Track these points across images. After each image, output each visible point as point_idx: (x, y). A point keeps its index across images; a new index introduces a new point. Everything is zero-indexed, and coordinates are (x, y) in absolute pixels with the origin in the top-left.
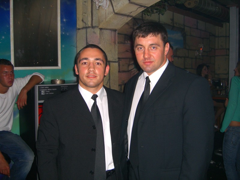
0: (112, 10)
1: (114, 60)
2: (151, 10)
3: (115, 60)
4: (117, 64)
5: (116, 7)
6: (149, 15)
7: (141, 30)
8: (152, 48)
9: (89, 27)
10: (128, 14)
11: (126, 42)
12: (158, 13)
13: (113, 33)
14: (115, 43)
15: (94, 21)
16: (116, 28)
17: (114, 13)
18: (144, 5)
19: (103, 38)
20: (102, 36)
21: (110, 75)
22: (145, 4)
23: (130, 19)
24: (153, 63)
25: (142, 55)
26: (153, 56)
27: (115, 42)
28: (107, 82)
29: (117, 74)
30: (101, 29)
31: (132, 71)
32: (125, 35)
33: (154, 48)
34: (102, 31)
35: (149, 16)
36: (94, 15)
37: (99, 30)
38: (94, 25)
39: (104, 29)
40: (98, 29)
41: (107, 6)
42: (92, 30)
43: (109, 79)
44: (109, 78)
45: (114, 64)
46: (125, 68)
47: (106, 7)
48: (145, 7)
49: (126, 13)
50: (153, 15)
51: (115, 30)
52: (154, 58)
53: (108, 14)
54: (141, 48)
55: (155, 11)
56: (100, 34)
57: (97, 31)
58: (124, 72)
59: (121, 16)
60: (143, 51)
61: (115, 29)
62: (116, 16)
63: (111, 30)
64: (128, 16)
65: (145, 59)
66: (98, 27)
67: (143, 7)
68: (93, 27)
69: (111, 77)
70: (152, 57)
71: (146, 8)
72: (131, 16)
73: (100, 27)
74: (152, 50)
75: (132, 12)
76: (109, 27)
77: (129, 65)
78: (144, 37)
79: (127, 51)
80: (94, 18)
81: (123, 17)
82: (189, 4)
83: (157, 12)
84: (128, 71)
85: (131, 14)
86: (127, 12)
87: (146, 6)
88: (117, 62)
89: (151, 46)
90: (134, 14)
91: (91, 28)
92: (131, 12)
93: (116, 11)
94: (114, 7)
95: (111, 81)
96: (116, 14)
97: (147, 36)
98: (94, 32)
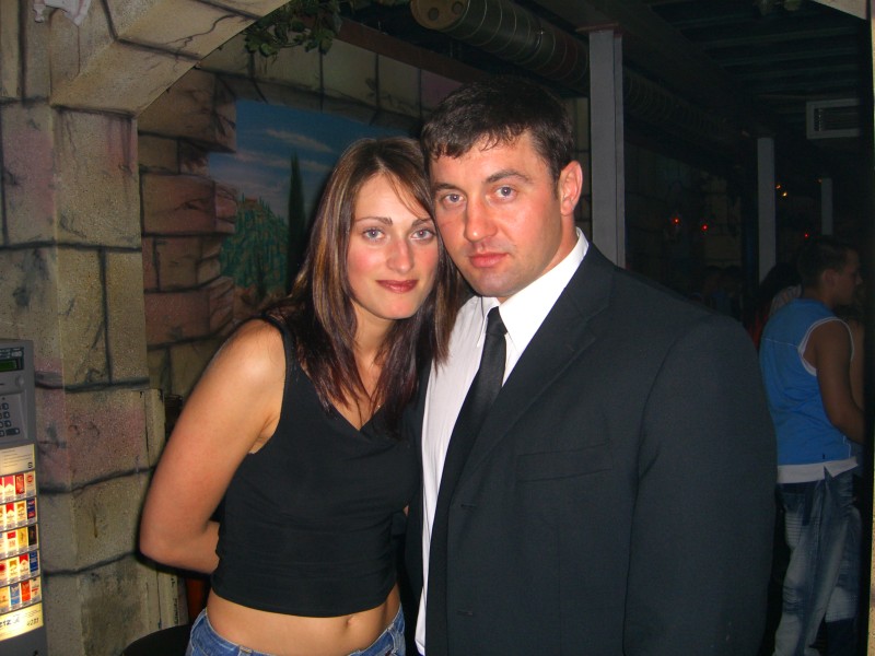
0: (106, 25)
1: (124, 244)
2: (276, 33)
3: (130, 240)
4: (136, 259)
5: (119, 13)
6: (266, 51)
7: (446, 125)
8: (499, 193)
9: (11, 102)
10: (176, 46)
11: (184, 168)
12: (305, 44)
13: (116, 127)
14: (126, 168)
15: (30, 73)
16: (131, 107)
17: (111, 40)
18: (242, 8)
19: (69, 148)
20: (66, 139)
21: (109, 307)
22: (248, 5)
23: (185, 66)
24: (508, 259)
25: (462, 229)
26: (506, 232)
27: (128, 167)
28: (93, 335)
29: (140, 300)
30: (61, 109)
31: (213, 285)
32: (180, 139)
33: (506, 191)
34: (68, 116)
35: (266, 56)
36: (29, 52)
37: (54, 111)
38: (31, 92)
39: (76, 110)
40: (50, 109)
41: (84, 11)
42: (25, 113)
43: (105, 323)
44: (101, 319)
45: (125, 257)
46: (183, 276)
47: (78, 13)
48: (247, 16)
49: (165, 41)
50: (283, 52)
51: (126, 117)
52: (510, 238)
53: (90, 42)
54: (454, 198)
55: (292, 36)
56: (55, 130)
57: (47, 118)
58: (177, 290)
59: (147, 54)
60: (464, 209)
61: (125, 110)
62: (125, 51)
63: (110, 114)
64: (178, 54)
65: (473, 244)
66: (47, 99)
67: (239, 18)
68: (26, 101)
69: (113, 314)
70: (500, 235)
71: (251, 22)
72: (190, 57)
73: (59, 100)
74: (497, 201)
75: (194, 39)
76: (96, 103)
77: (199, 263)
78: (455, 151)
79: (191, 207)
80: (31, 62)
81: (156, 59)
82: (433, 13)
83: (298, 41)
84: (198, 288)
85: (191, 47)
86: (169, 36)
87: (253, 10)
88: (139, 250)
89: (492, 185)
90: (203, 48)
91: (17, 108)
92: (191, 38)
93: (121, 32)
94: (113, 16)
95: (112, 331)
96: (125, 42)
97: (470, 147)
98: (31, 122)
